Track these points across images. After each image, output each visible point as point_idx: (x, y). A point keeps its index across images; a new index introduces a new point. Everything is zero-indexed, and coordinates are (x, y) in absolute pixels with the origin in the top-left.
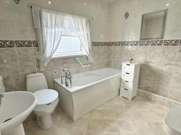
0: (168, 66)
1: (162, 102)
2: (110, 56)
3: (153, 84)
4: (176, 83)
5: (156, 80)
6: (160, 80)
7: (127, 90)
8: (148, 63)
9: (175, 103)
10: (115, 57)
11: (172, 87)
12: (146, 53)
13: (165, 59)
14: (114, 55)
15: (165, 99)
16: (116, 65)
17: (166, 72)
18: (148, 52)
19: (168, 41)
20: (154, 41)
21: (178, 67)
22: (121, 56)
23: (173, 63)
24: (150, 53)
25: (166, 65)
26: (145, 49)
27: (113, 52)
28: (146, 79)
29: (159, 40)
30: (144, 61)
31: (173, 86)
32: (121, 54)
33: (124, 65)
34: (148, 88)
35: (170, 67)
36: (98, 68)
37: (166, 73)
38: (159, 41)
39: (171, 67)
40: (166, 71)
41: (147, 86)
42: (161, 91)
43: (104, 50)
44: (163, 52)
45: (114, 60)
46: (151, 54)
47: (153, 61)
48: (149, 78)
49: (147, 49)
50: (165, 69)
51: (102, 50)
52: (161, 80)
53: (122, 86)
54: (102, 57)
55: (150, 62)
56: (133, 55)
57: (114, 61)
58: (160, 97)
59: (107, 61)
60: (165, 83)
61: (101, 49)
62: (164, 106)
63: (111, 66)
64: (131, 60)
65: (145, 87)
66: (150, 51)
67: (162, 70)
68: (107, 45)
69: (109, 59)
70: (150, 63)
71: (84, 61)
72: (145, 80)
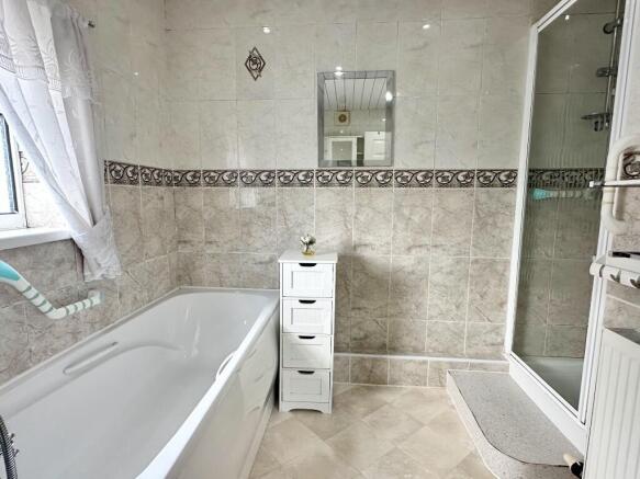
0: (414, 251)
1: (416, 375)
2: (188, 236)
3: (379, 319)
4: (439, 302)
5: (387, 305)
6: (397, 304)
7: (311, 372)
8: (355, 248)
9: (451, 363)
10: (214, 237)
11: (431, 317)
12: (343, 212)
13: (406, 229)
14: (210, 228)
15: (425, 362)
16: (225, 271)
17: (413, 273)
18: (352, 210)
19: (406, 174)
20: (368, 171)
21: (440, 250)
22: (245, 230)
23: (426, 240)
24: (357, 213)
25: (409, 249)
26: (339, 198)
27: (206, 216)
28: (353, 309)
29: (383, 168)
30: (342, 243)
31: (434, 314)
32: (246, 225)
33: (289, 266)
34: (366, 337)
35: (419, 255)
36: (140, 307)
37: (413, 277)
38: (381, 171)
39: (423, 253)
40: (410, 269)
41: (362, 334)
42: (404, 338)
43: (160, 206)
44: (398, 208)
45: (210, 250)
46: (362, 218)
47: (369, 239)
48: (363, 303)
49: (348, 199)
50: (407, 261)
51: (149, 206)
52: (400, 301)
53: (286, 362)
54: (154, 244)
55: (360, 245)
56: (299, 225)
57: (213, 256)
58: (411, 361)
59: (174, 261)
60: (413, 307)
61: (145, 204)
62: (425, 384)
63: (200, 283)
64: (311, 242)
65: (355, 339)
66: (359, 205)
67: (401, 269)
68: (168, 185)
69: (185, 250)
70: (363, 248)
71: (53, 281)
72: (353, 314)
